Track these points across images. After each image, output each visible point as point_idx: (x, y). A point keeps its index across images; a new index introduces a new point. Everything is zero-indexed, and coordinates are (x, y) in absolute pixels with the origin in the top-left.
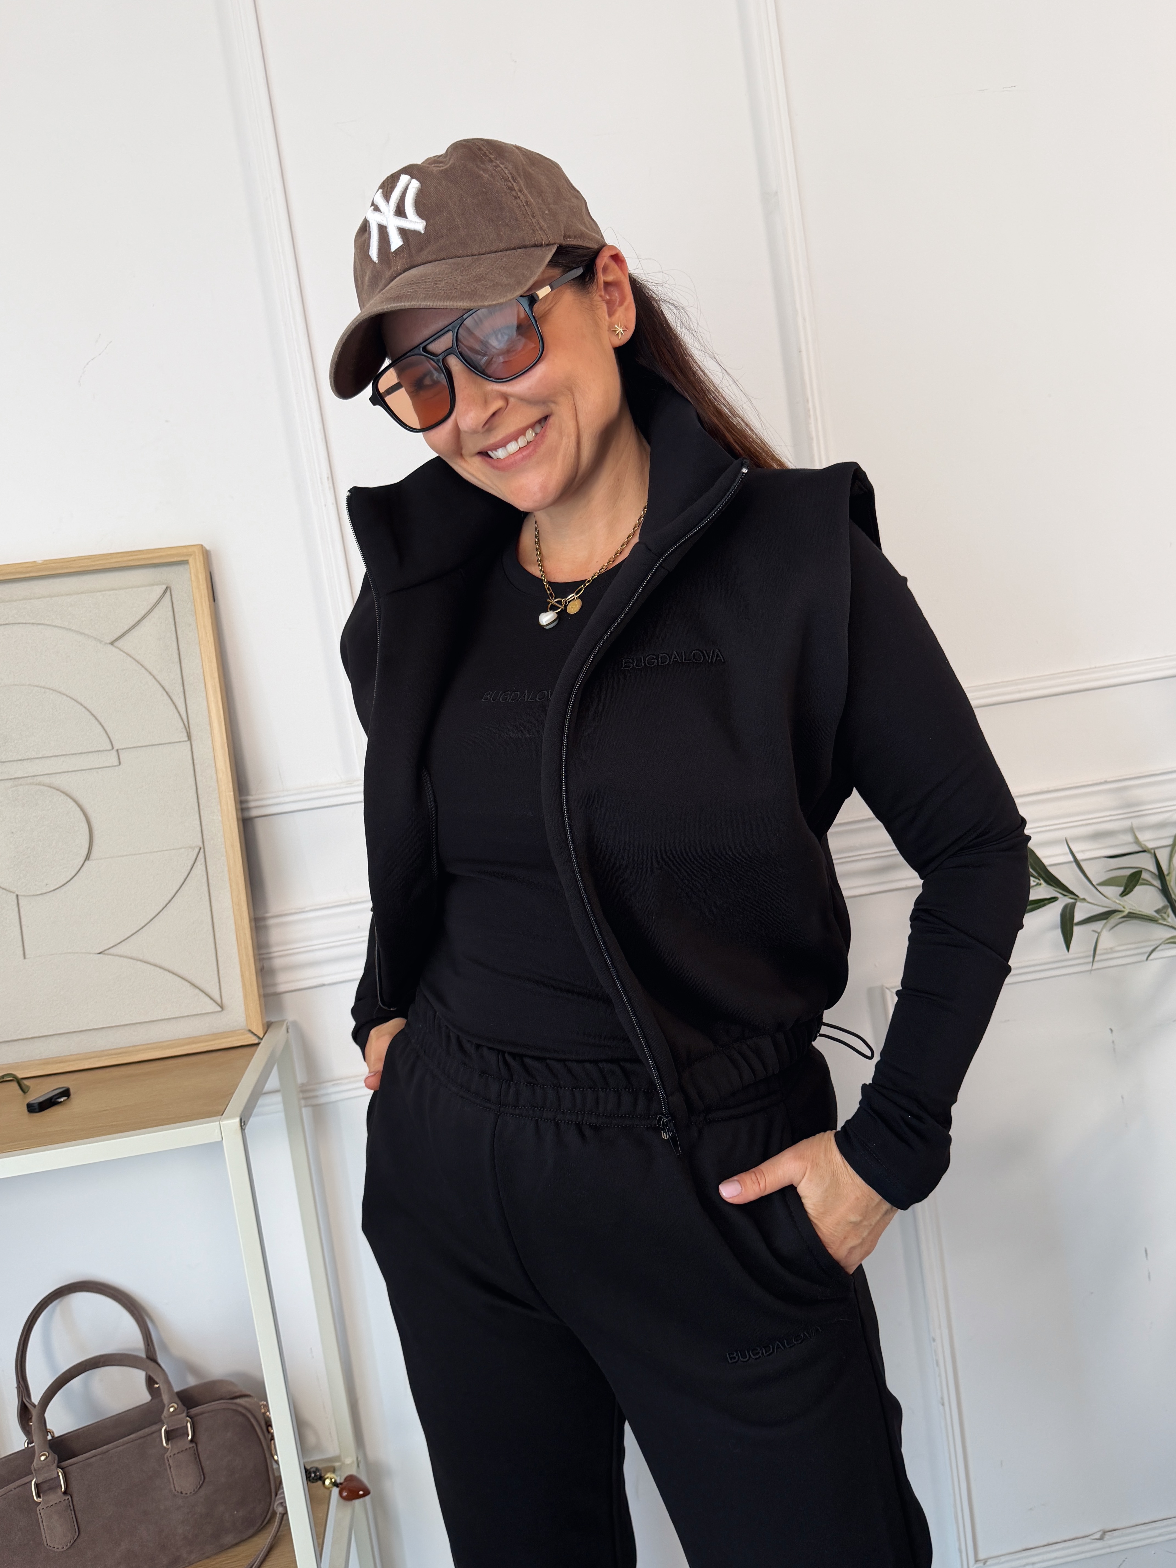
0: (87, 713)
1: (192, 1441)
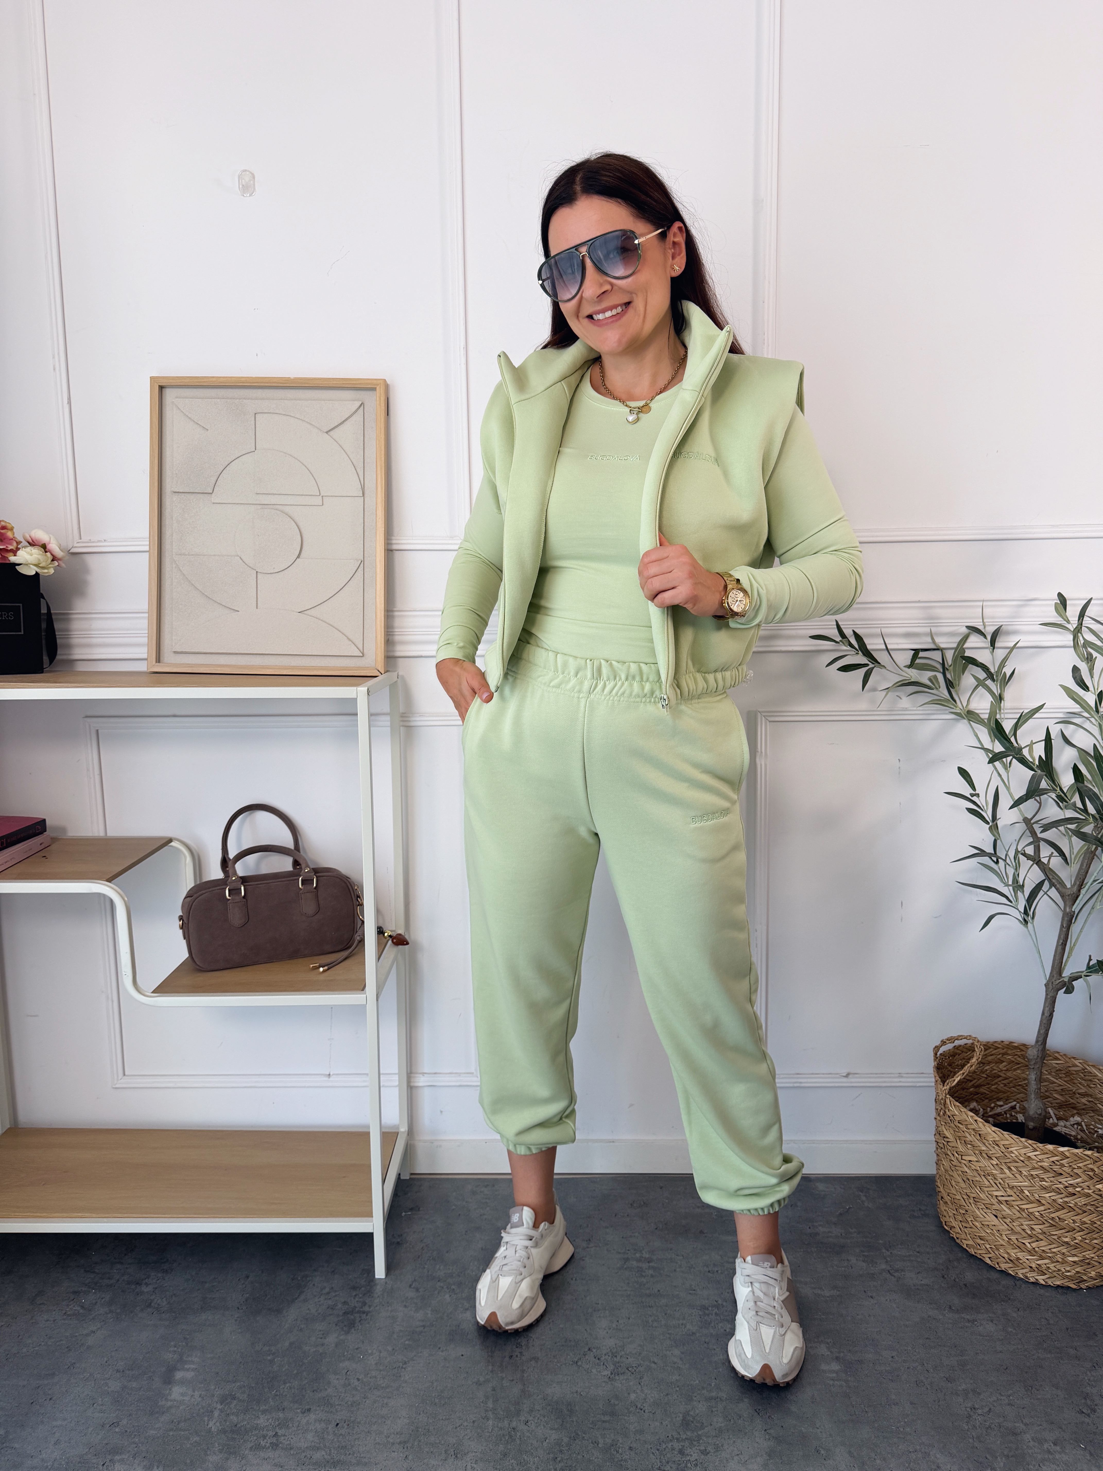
0: (308, 472)
1: (316, 888)
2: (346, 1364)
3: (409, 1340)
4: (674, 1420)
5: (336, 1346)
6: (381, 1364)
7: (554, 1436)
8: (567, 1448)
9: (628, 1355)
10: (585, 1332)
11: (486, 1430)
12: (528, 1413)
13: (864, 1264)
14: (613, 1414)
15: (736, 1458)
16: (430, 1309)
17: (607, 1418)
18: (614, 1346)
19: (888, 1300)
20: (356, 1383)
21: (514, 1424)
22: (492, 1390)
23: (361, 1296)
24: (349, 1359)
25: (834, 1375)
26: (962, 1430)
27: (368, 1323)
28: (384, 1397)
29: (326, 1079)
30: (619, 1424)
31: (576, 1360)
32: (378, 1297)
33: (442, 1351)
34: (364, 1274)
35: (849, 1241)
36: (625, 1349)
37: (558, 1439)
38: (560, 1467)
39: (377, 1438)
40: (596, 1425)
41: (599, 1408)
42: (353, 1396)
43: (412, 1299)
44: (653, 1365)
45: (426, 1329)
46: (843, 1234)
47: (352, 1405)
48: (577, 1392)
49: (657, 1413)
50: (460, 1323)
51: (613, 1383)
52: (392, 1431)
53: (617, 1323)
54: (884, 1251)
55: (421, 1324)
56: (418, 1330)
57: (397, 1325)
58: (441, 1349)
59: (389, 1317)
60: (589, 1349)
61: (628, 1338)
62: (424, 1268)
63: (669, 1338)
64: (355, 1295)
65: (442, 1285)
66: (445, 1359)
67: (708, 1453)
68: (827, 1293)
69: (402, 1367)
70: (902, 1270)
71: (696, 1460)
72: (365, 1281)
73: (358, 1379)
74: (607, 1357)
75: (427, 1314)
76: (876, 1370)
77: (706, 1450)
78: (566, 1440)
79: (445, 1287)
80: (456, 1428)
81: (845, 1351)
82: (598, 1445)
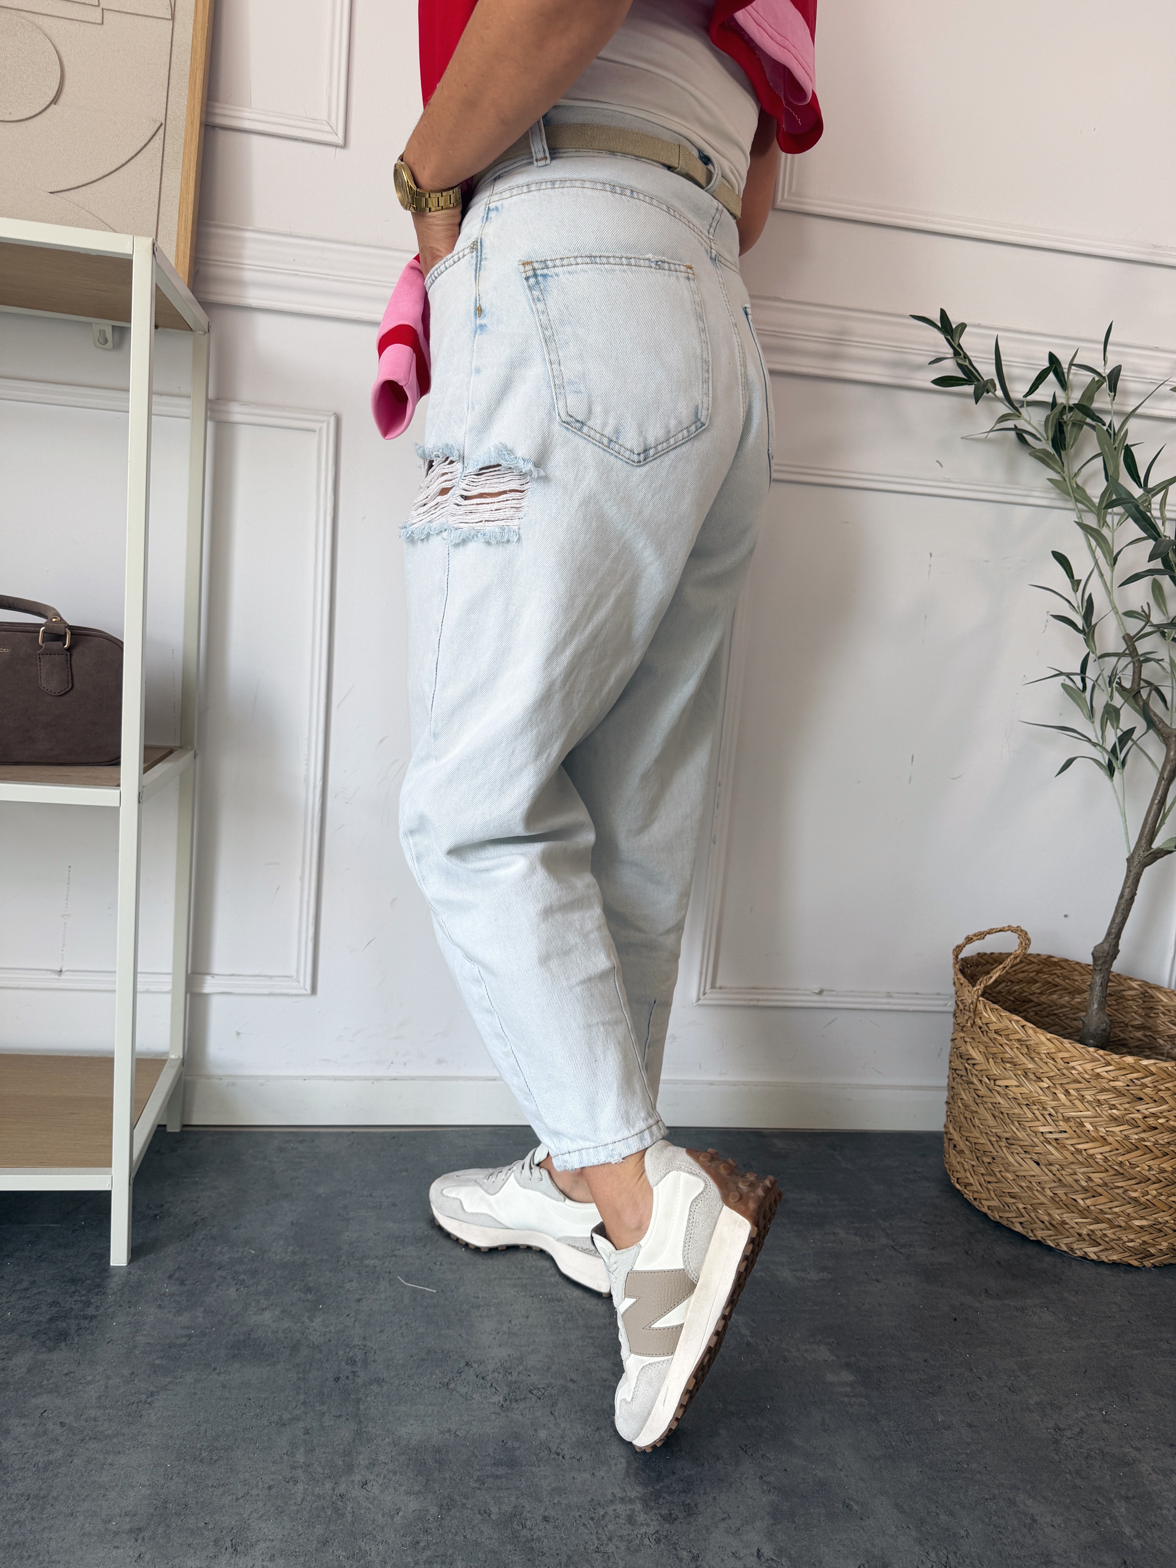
2: (43, 1400)
3: (162, 1358)
4: (614, 1469)
5: (29, 1370)
6: (107, 1397)
7: (413, 1505)
8: (435, 1525)
9: (529, 1371)
10: (459, 1338)
11: (292, 1502)
12: (367, 1467)
13: (857, 1238)
14: (512, 1463)
15: (722, 1525)
16: (202, 1309)
17: (501, 1471)
18: (507, 1358)
19: (901, 1284)
20: (58, 1430)
21: (342, 1489)
22: (304, 1434)
23: (83, 1292)
24: (49, 1393)
25: (849, 1389)
26: (1051, 1462)
27: (92, 1333)
28: (108, 1453)
29: (56, 977)
30: (523, 1479)
31: (446, 1380)
32: (114, 1293)
33: (219, 1374)
34: (93, 1260)
35: (830, 1210)
36: (524, 1363)
37: (420, 1510)
38: (425, 1558)
39: (87, 1525)
40: (484, 1484)
41: (489, 1455)
42: (50, 1452)
43: (172, 1295)
44: (571, 1385)
45: (193, 1340)
46: (821, 1202)
47: (46, 1468)
48: (449, 1431)
49: (584, 1459)
50: (252, 1330)
51: (509, 1414)
52: (117, 1510)
53: (509, 1325)
54: (880, 1221)
55: (184, 1332)
56: (178, 1342)
57: (144, 1335)
58: (218, 1371)
59: (130, 1323)
60: (467, 1364)
61: (529, 1346)
62: (196, 1250)
63: (592, 1344)
64: (74, 1292)
65: (224, 1274)
66: (224, 1386)
67: (675, 1520)
68: (813, 1275)
69: (145, 1402)
70: (910, 1246)
71: (657, 1532)
72: (94, 1271)
73: (62, 1424)
74: (496, 1374)
75: (197, 1317)
76: (908, 1380)
77: (671, 1514)
78: (433, 1510)
79: (229, 1277)
80: (237, 1499)
81: (857, 1354)
82: (489, 1516)
